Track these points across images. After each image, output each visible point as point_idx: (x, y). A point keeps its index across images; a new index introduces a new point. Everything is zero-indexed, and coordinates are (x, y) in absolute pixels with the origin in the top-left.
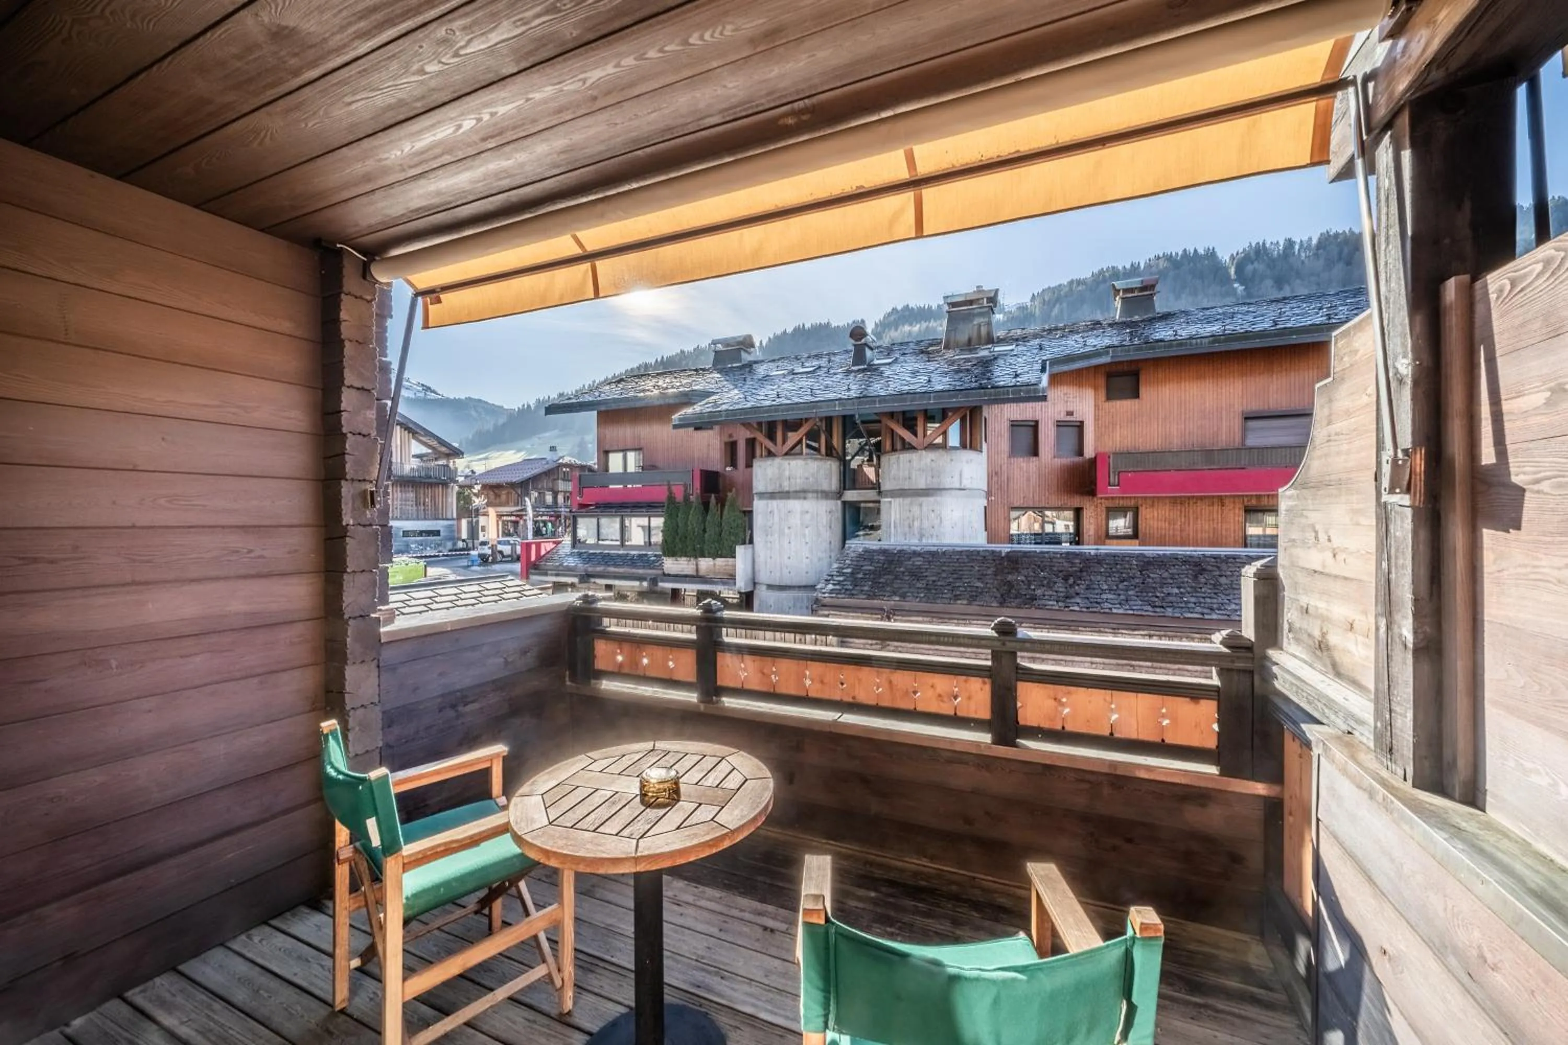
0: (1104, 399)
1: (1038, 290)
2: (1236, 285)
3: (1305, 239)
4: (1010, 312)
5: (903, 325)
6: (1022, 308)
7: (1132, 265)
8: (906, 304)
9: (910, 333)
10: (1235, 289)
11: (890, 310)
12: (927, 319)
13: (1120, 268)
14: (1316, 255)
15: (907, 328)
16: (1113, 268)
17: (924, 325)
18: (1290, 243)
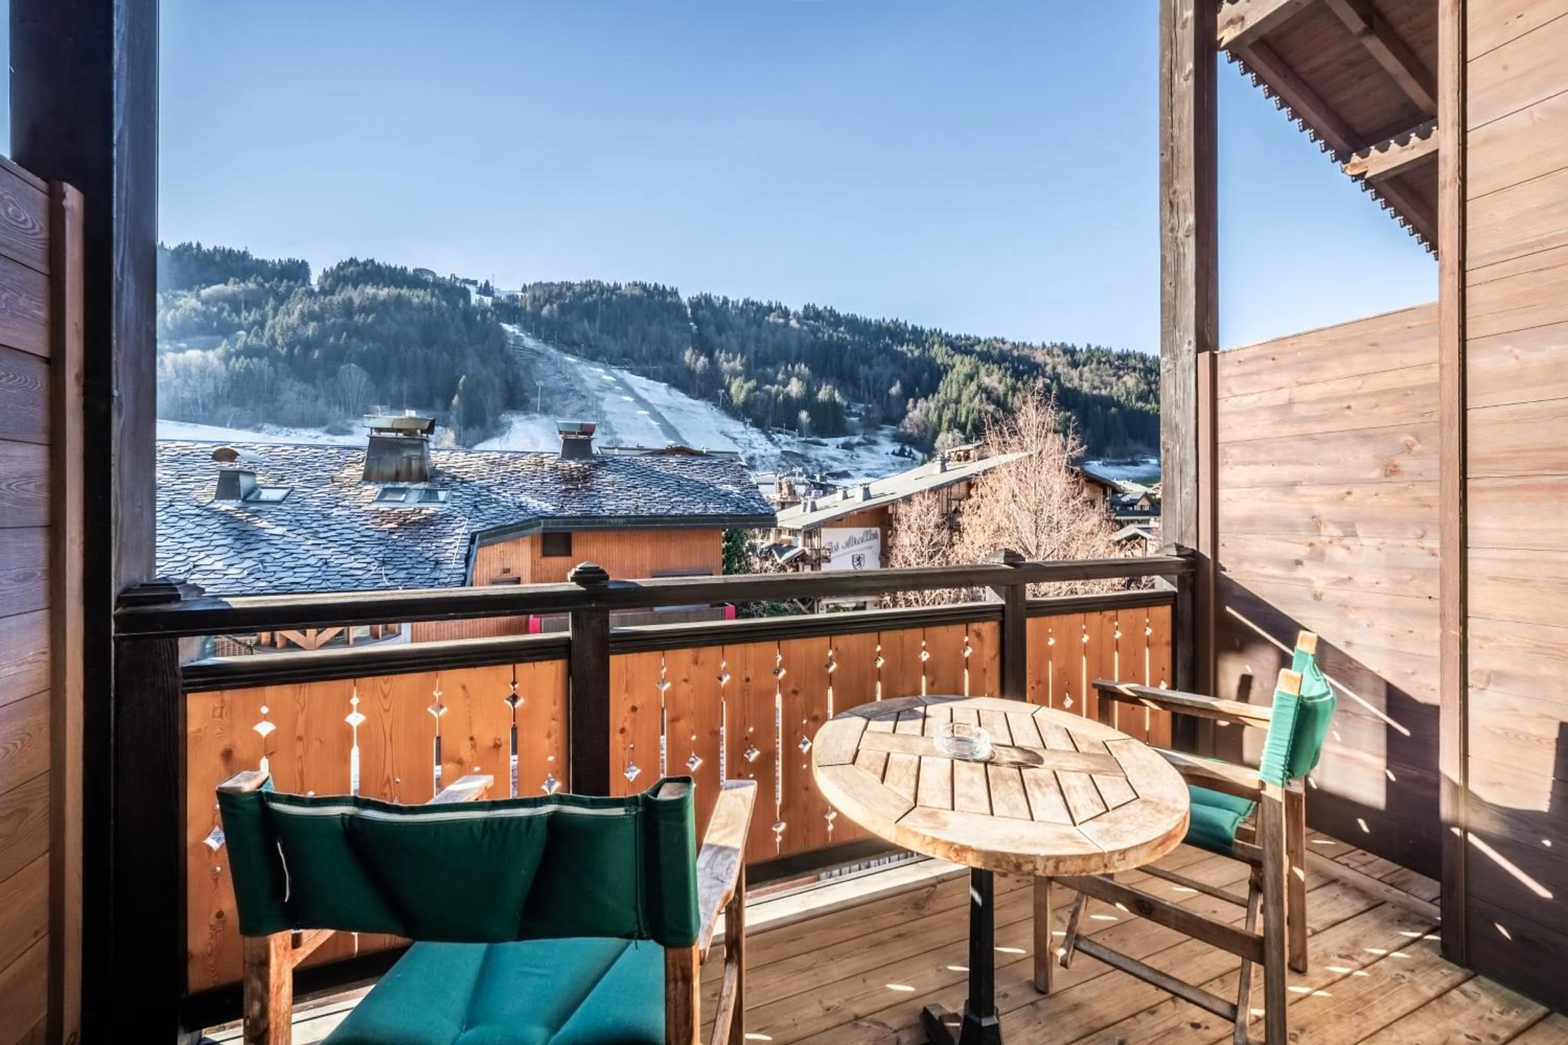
0: (540, 555)
1: (530, 282)
2: (692, 324)
3: (735, 300)
4: (499, 298)
5: (366, 284)
6: (512, 298)
7: (615, 284)
8: (370, 258)
9: (375, 297)
10: (691, 327)
11: (346, 259)
12: (399, 285)
13: (605, 284)
14: (741, 314)
15: (370, 290)
16: (599, 282)
17: (394, 291)
18: (726, 301)
